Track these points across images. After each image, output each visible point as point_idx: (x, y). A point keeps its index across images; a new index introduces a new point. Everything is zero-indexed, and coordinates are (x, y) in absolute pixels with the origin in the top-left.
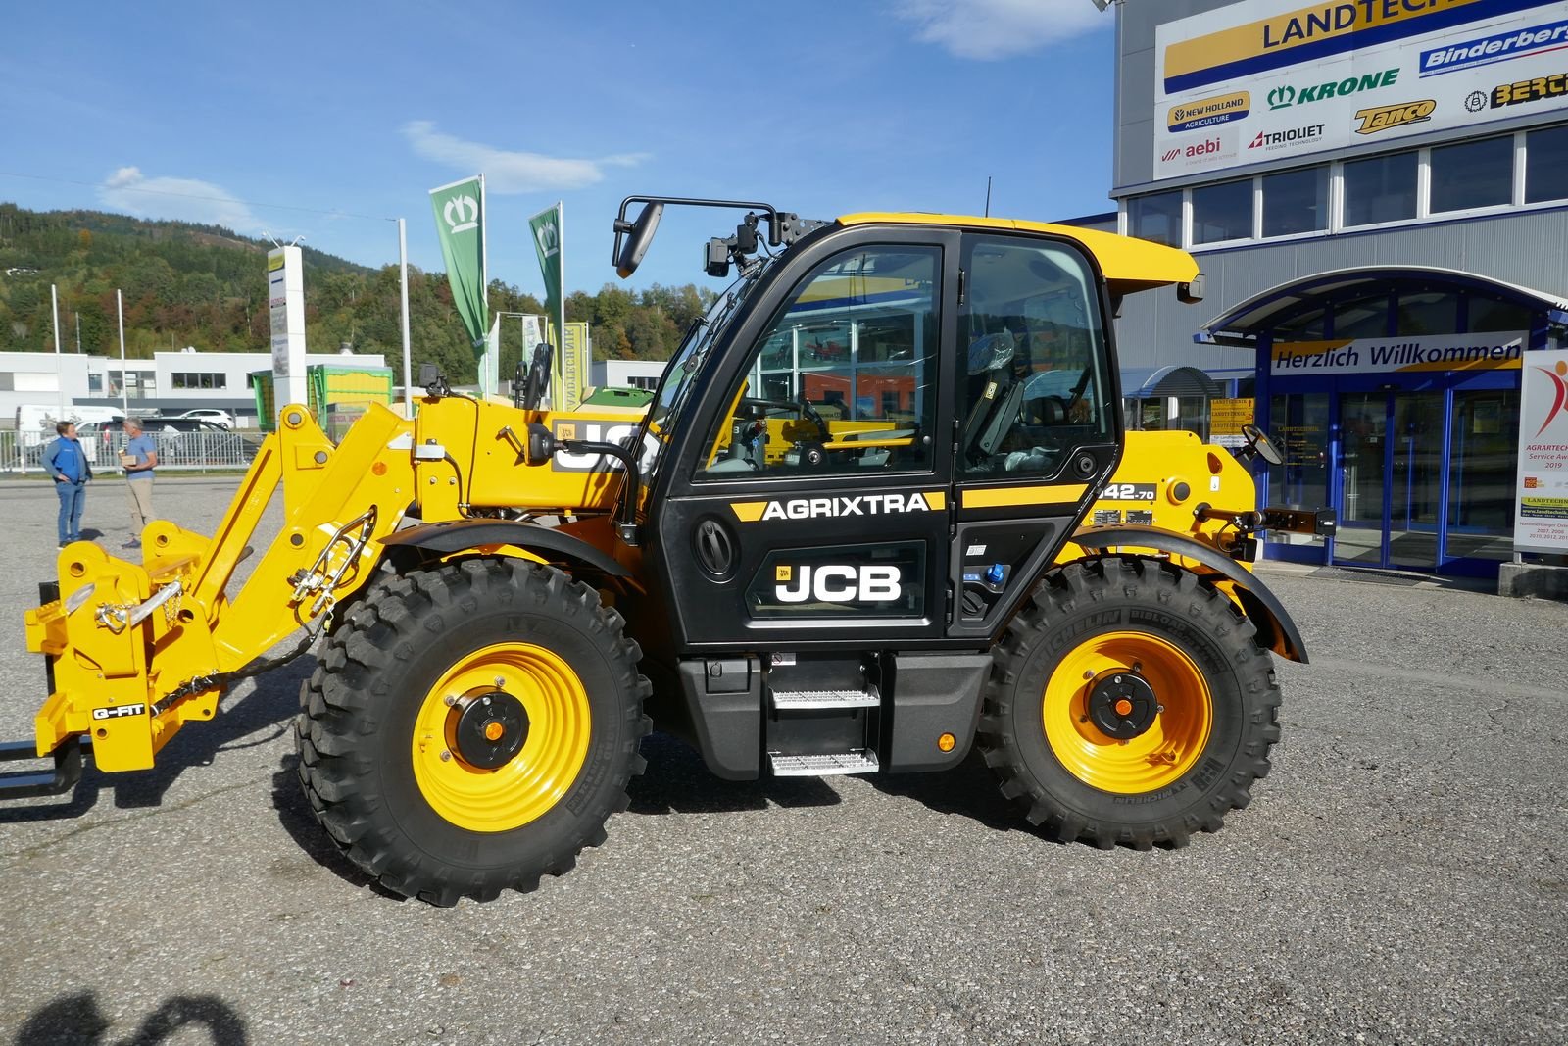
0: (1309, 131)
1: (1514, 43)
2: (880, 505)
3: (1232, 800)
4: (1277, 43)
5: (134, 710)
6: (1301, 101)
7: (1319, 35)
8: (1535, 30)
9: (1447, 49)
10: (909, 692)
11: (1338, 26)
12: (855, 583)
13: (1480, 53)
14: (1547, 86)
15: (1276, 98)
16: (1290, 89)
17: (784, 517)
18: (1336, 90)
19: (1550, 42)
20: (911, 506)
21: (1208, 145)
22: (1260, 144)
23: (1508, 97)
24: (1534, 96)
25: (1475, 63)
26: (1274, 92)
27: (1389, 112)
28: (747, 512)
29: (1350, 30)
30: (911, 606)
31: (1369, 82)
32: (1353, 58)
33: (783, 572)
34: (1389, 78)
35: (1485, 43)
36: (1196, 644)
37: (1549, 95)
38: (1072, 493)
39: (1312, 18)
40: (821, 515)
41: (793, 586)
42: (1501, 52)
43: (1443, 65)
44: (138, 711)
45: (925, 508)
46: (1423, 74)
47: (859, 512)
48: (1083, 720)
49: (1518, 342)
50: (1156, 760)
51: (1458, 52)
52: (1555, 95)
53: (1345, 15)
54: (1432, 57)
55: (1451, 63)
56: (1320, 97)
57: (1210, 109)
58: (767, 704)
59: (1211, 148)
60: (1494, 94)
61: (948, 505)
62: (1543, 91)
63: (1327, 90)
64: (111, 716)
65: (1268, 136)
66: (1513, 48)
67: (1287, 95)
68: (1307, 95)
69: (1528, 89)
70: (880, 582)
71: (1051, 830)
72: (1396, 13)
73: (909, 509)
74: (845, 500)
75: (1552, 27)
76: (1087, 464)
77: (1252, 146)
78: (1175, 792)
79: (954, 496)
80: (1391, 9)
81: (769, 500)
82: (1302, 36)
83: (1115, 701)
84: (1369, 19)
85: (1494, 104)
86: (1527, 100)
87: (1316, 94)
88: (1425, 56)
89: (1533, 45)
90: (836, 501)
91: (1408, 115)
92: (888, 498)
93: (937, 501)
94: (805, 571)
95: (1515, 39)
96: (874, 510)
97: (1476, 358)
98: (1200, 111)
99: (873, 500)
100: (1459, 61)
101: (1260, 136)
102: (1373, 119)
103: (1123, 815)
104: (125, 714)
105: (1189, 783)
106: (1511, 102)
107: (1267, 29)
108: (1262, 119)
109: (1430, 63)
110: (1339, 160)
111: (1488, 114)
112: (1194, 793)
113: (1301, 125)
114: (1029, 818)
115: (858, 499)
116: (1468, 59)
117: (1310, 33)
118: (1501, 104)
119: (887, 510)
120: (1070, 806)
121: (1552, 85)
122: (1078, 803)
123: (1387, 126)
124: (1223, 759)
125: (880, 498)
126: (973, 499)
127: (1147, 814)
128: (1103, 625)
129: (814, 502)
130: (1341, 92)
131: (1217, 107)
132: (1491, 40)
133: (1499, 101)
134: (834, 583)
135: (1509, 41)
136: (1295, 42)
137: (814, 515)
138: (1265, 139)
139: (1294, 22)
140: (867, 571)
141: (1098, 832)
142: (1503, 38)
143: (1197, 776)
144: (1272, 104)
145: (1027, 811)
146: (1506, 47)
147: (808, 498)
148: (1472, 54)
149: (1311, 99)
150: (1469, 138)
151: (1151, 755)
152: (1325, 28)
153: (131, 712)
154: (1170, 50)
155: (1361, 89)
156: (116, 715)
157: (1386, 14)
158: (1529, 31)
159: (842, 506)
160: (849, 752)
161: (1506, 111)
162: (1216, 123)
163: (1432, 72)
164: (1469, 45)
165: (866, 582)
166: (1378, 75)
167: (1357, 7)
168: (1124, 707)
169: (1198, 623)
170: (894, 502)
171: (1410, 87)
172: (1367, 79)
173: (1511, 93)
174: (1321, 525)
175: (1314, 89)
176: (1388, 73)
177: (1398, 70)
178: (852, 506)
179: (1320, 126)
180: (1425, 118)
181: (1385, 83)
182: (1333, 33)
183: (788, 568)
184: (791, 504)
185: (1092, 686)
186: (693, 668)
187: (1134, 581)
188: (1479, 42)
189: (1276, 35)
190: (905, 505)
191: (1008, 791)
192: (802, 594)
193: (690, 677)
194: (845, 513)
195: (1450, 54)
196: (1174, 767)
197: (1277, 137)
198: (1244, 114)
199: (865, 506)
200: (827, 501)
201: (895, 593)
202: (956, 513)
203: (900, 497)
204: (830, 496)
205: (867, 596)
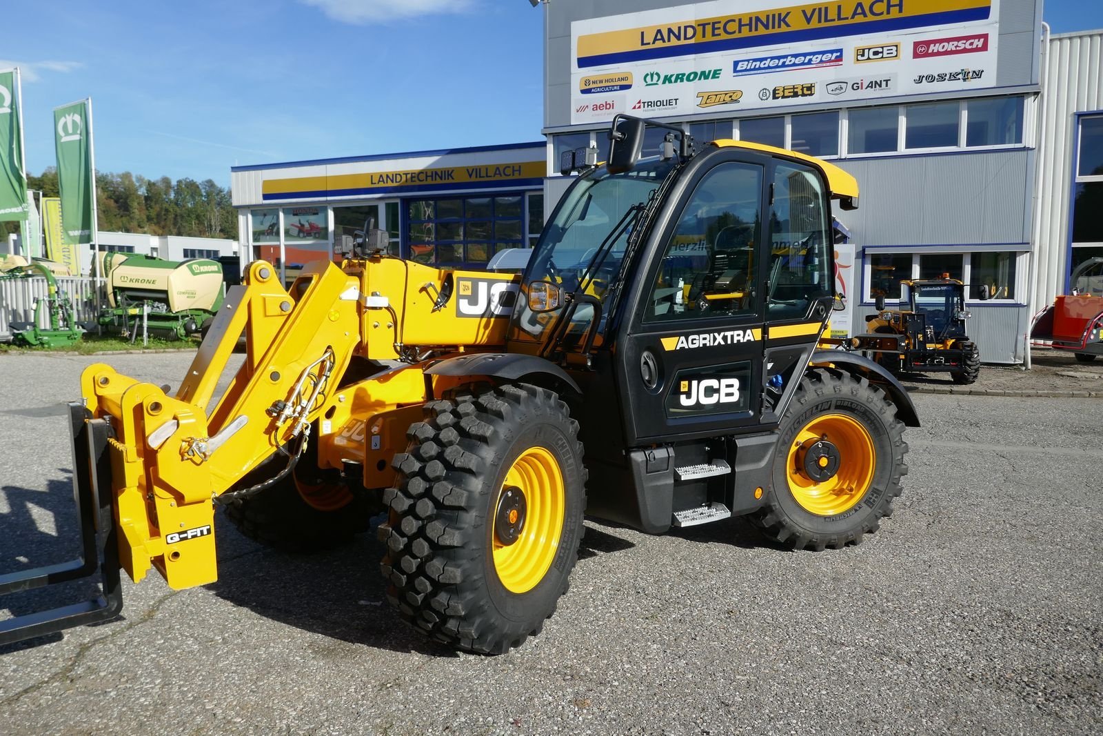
0: (669, 102)
1: (784, 62)
2: (732, 336)
3: (885, 512)
4: (649, 44)
5: (202, 532)
6: (664, 83)
7: (674, 42)
8: (796, 56)
9: (748, 61)
10: (743, 463)
11: (686, 38)
12: (718, 391)
13: (766, 66)
14: (802, 89)
15: (649, 78)
16: (657, 74)
17: (687, 347)
18: (685, 77)
19: (803, 64)
20: (747, 338)
21: (606, 105)
22: (639, 107)
23: (781, 94)
24: (796, 95)
25: (764, 71)
26: (647, 75)
27: (716, 95)
28: (670, 344)
29: (692, 41)
30: (741, 405)
31: (705, 75)
32: (695, 59)
33: (684, 385)
34: (716, 74)
35: (769, 60)
36: (869, 419)
37: (803, 95)
38: (811, 329)
39: (670, 31)
40: (705, 345)
41: (688, 395)
42: (777, 67)
43: (746, 70)
44: (205, 532)
45: (752, 340)
46: (735, 74)
47: (723, 343)
48: (796, 473)
50: (839, 493)
51: (754, 63)
52: (806, 95)
53: (690, 32)
54: (740, 63)
55: (750, 70)
56: (676, 81)
57: (607, 81)
58: (677, 477)
59: (608, 106)
60: (775, 90)
61: (763, 337)
62: (800, 93)
63: (680, 78)
64: (182, 539)
65: (644, 103)
66: (784, 65)
67: (655, 77)
68: (667, 79)
69: (792, 90)
70: (729, 390)
71: (789, 545)
72: (719, 35)
73: (745, 341)
74: (716, 334)
75: (805, 55)
76: (822, 310)
77: (634, 108)
78: (856, 510)
79: (765, 332)
80: (717, 32)
81: (679, 335)
82: (664, 41)
83: (819, 458)
84: (704, 36)
85: (775, 98)
86: (792, 97)
87: (673, 79)
88: (736, 63)
89: (794, 65)
90: (712, 335)
91: (727, 99)
92: (736, 333)
94: (695, 383)
95: (785, 60)
96: (729, 342)
98: (601, 82)
99: (729, 334)
100: (755, 69)
101: (639, 102)
102: (707, 98)
103: (832, 528)
104: (194, 537)
105: (864, 505)
106: (784, 97)
107: (642, 33)
108: (639, 91)
109: (738, 68)
110: (687, 122)
111: (771, 102)
112: (866, 510)
113: (664, 97)
114: (779, 537)
115: (722, 334)
116: (760, 68)
117: (669, 40)
118: (778, 98)
119: (735, 342)
120: (803, 527)
121: (805, 89)
122: (807, 525)
123: (715, 103)
124: (881, 488)
125: (731, 333)
126: (776, 333)
127: (842, 526)
128: (821, 411)
129: (702, 336)
130: (688, 80)
131: (612, 80)
132: (772, 58)
133: (777, 96)
134: (710, 391)
135: (782, 61)
136: (659, 44)
137: (701, 346)
138: (642, 105)
139: (659, 31)
140: (724, 382)
141: (818, 541)
142: (779, 58)
143: (867, 501)
144: (646, 82)
145: (777, 534)
146: (780, 64)
147: (699, 333)
148: (762, 66)
149: (670, 82)
150: (761, 116)
151: (834, 490)
152: (678, 38)
153: (199, 534)
154: (580, 39)
155: (700, 79)
156: (186, 538)
157: (714, 35)
158: (793, 56)
159: (715, 339)
160: (701, 506)
161: (780, 102)
162: (611, 91)
163: (740, 74)
164: (761, 60)
165: (724, 390)
166: (710, 72)
167: (697, 28)
168: (824, 462)
169: (871, 406)
170: (738, 336)
171: (728, 82)
172: (703, 73)
173: (783, 91)
174: (900, 345)
175: (672, 76)
176: (715, 71)
177: (721, 70)
178: (719, 339)
179: (676, 100)
180: (736, 101)
181: (714, 77)
182: (683, 42)
183: (686, 383)
184: (691, 338)
185: (802, 453)
186: (638, 457)
187: (838, 383)
188: (766, 59)
189: (649, 38)
190: (744, 337)
191: (768, 521)
193: (638, 464)
194: (716, 344)
195: (750, 64)
196: (852, 496)
197: (650, 104)
198: (629, 87)
199: (725, 338)
200: (706, 336)
201: (735, 398)
202: (765, 342)
203: (741, 332)
204: (709, 332)
205: (724, 400)
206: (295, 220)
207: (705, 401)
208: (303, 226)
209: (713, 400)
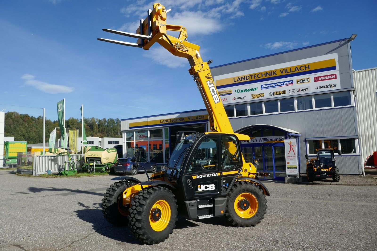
0: (243, 98)
1: (276, 85)
2: (212, 175)
3: (262, 218)
4: (236, 81)
6: (241, 92)
7: (243, 81)
8: (279, 83)
9: (265, 85)
10: (217, 204)
11: (246, 79)
12: (209, 187)
13: (271, 86)
14: (282, 92)
15: (237, 91)
16: (239, 90)
17: (199, 178)
18: (247, 90)
19: (281, 85)
20: (216, 175)
21: (225, 99)
22: (234, 99)
23: (276, 94)
24: (280, 94)
25: (270, 88)
26: (236, 90)
27: (257, 95)
28: (194, 177)
29: (248, 80)
30: (216, 190)
31: (253, 90)
32: (250, 85)
33: (199, 186)
34: (256, 89)
35: (271, 84)
36: (255, 194)
37: (282, 94)
38: (236, 172)
39: (242, 78)
40: (204, 177)
41: (200, 188)
42: (274, 86)
43: (265, 88)
45: (218, 175)
46: (262, 89)
47: (209, 176)
48: (239, 208)
49: (283, 138)
50: (250, 213)
51: (267, 86)
52: (283, 94)
53: (248, 78)
54: (263, 86)
55: (266, 87)
56: (244, 92)
57: (225, 92)
58: (198, 207)
59: (225, 100)
60: (274, 93)
61: (221, 175)
62: (281, 93)
63: (246, 90)
65: (236, 98)
66: (276, 86)
67: (238, 91)
68: (242, 91)
69: (279, 93)
70: (212, 187)
71: (236, 226)
72: (256, 78)
73: (215, 176)
74: (207, 175)
75: (282, 82)
76: (238, 168)
77: (233, 100)
78: (254, 217)
79: (221, 173)
80: (255, 77)
81: (197, 175)
82: (240, 81)
83: (244, 204)
84: (252, 79)
85: (274, 95)
86: (279, 94)
87: (244, 91)
88: (262, 86)
89: (279, 85)
90: (206, 175)
91: (260, 96)
92: (213, 174)
93: (219, 174)
94: (202, 186)
95: (276, 84)
96: (211, 176)
97: (277, 141)
98: (223, 93)
99: (211, 174)
100: (267, 87)
101: (234, 98)
102: (254, 96)
103: (247, 222)
105: (256, 216)
106: (276, 95)
107: (234, 79)
108: (234, 95)
109: (263, 87)
110: (249, 103)
111: (273, 96)
112: (257, 217)
113: (241, 96)
114: (233, 224)
115: (209, 174)
116: (269, 87)
117: (242, 80)
118: (275, 95)
119: (213, 176)
120: (239, 221)
121: (283, 92)
122: (240, 221)
123: (256, 97)
124: (260, 211)
125: (212, 174)
126: (224, 174)
127: (250, 221)
128: (242, 192)
129: (203, 175)
130: (248, 91)
131: (226, 92)
132: (272, 84)
133: (275, 94)
134: (206, 188)
135: (275, 84)
136: (239, 81)
137: (203, 177)
138: (235, 99)
139: (239, 78)
140: (210, 185)
141: (243, 225)
142: (274, 84)
143: (257, 215)
144: (236, 92)
145: (232, 223)
146: (275, 85)
147: (202, 175)
148: (269, 86)
149: (243, 92)
150: (270, 100)
151: (249, 212)
152: (244, 79)
154: (216, 81)
155: (251, 91)
157: (254, 78)
158: (278, 83)
159: (207, 176)
160: (208, 215)
161: (276, 96)
162: (226, 95)
163: (263, 89)
164: (269, 84)
165: (210, 187)
166: (254, 88)
167: (250, 76)
168: (245, 205)
169: (255, 191)
170: (213, 175)
171: (260, 91)
172: (252, 89)
173: (276, 93)
174: (268, 175)
175: (243, 90)
176: (256, 88)
177: (257, 88)
178: (208, 176)
179: (245, 97)
180: (263, 96)
181: (255, 90)
182: (246, 81)
183: (200, 186)
184: (200, 176)
185: (240, 202)
186: (187, 202)
187: (246, 185)
188: (270, 84)
189: (236, 80)
190: (215, 175)
191: (230, 219)
192: (202, 190)
193: (187, 204)
194: (207, 177)
195: (266, 86)
196: (253, 214)
197: (237, 98)
198: (231, 94)
199: (210, 175)
201: (214, 189)
202: (222, 176)
203: (214, 174)
204: (205, 174)
205: (210, 189)
206: (138, 134)
207: (205, 190)
208: (141, 136)
209: (208, 189)
